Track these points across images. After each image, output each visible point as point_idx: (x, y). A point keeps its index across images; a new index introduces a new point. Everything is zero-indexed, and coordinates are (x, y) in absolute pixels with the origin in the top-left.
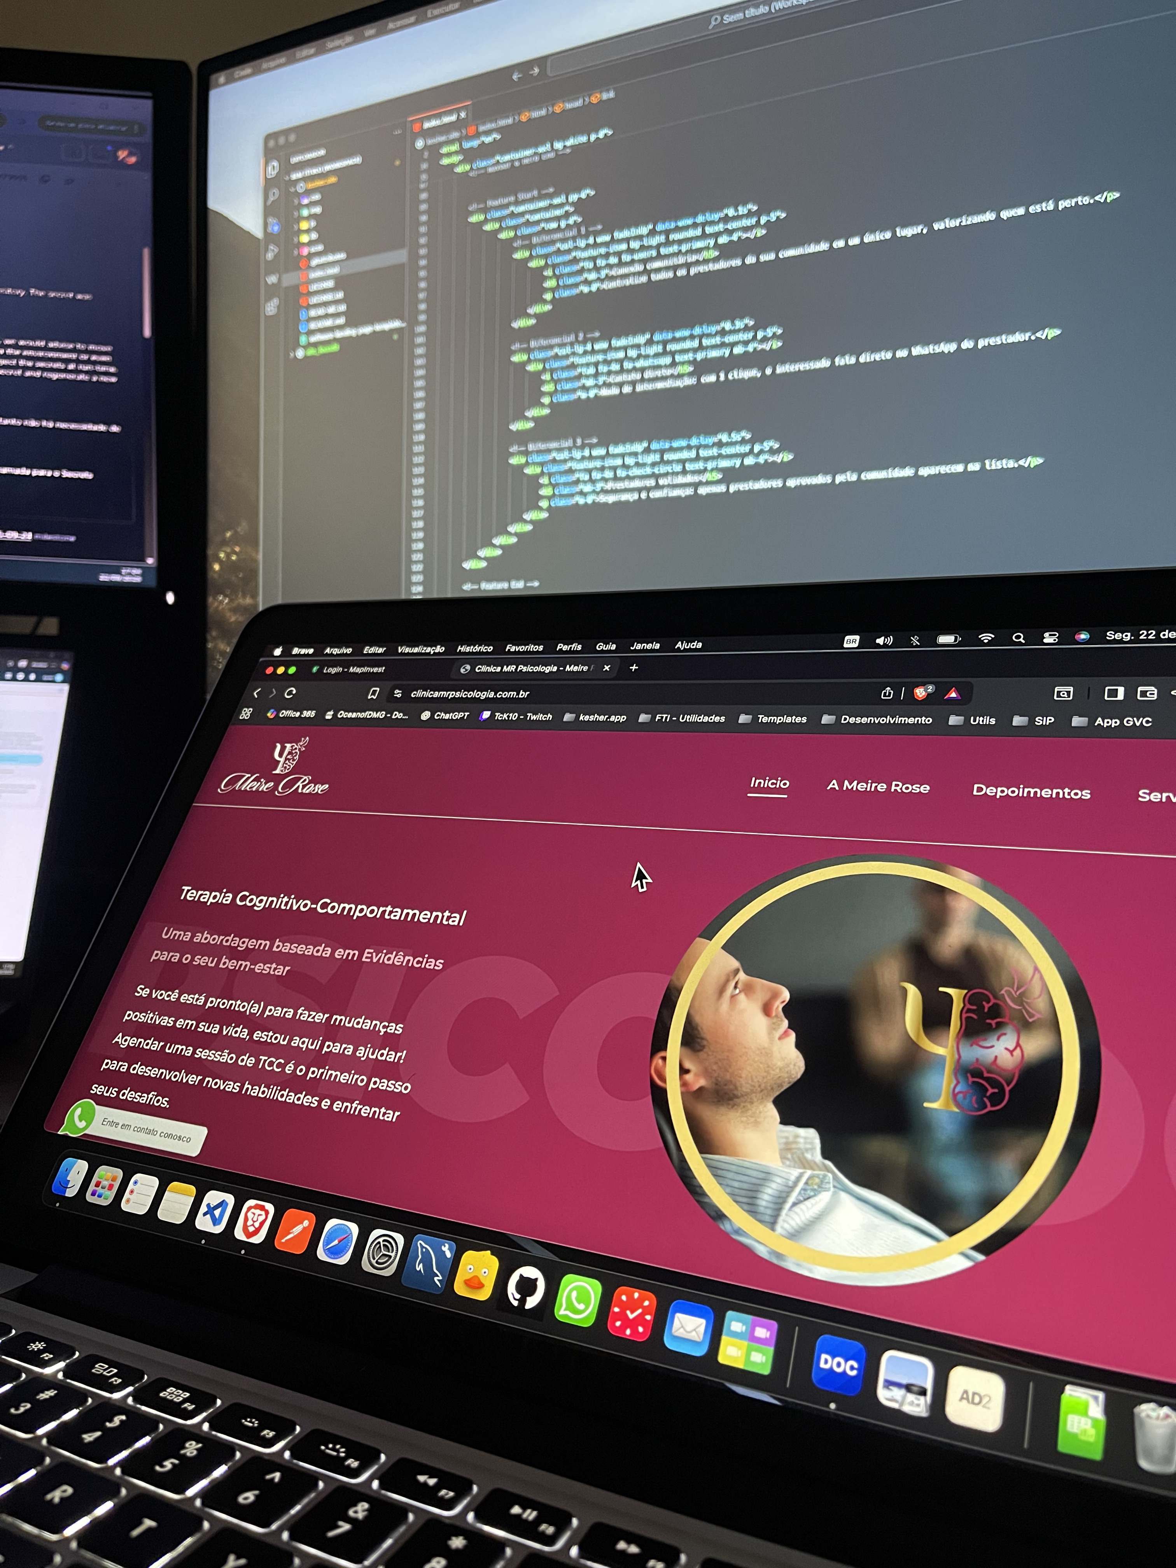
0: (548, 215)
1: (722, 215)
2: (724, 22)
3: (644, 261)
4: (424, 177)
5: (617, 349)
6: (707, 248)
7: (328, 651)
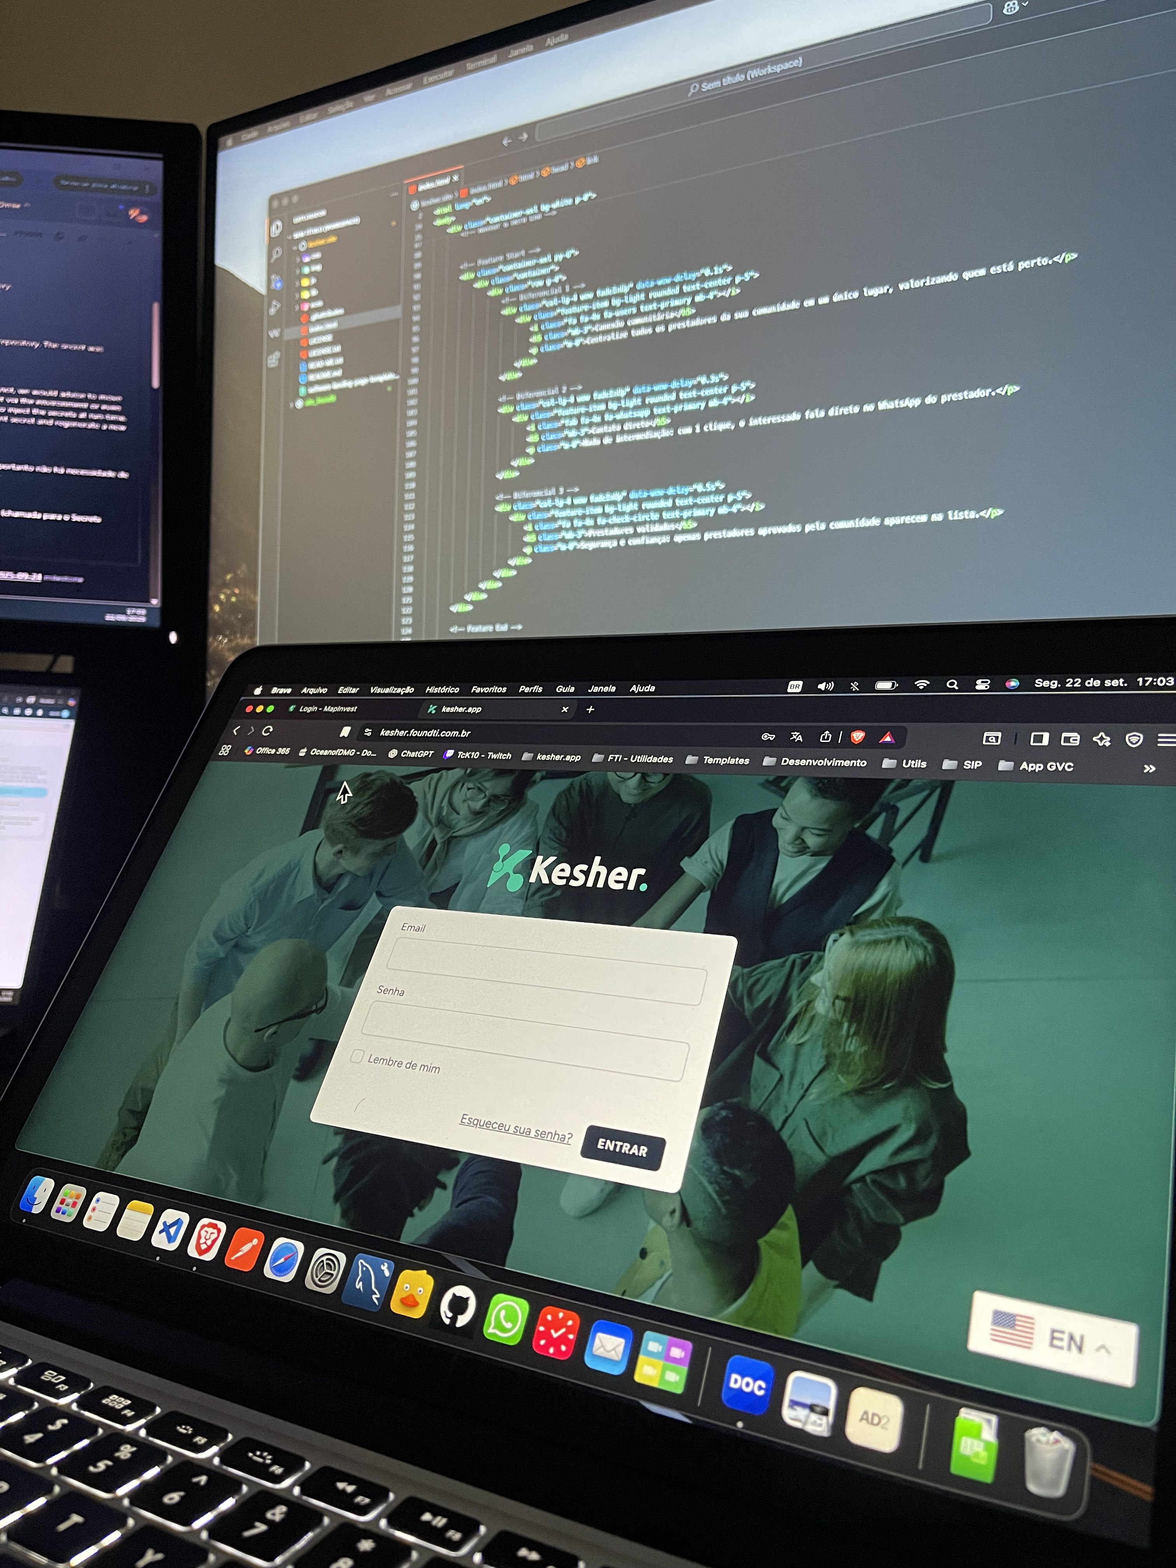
0: (535, 274)
1: (699, 274)
2: (703, 90)
3: (625, 318)
4: (419, 237)
5: (599, 402)
6: (685, 306)
7: (305, 690)
